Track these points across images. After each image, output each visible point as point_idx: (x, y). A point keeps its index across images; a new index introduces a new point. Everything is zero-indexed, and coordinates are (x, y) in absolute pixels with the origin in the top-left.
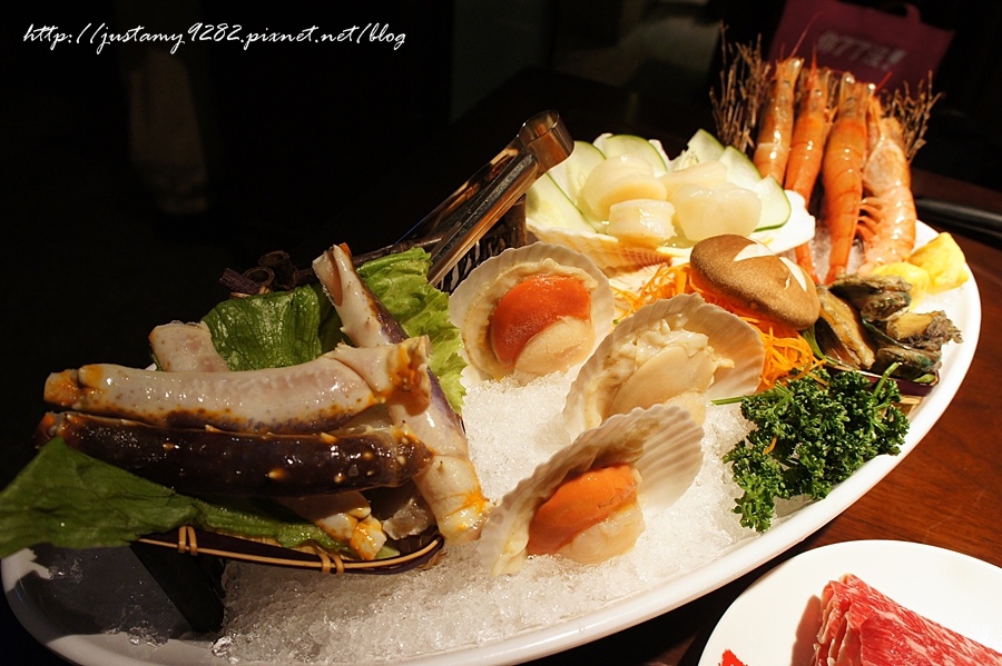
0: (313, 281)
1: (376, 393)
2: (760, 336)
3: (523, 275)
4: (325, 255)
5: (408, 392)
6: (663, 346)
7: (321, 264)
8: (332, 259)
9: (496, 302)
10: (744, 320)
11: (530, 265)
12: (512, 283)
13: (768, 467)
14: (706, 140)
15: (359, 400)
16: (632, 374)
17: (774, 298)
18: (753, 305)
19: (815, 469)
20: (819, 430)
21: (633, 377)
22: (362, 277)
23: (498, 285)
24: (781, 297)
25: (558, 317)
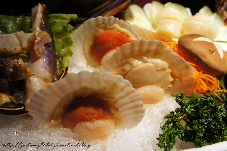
2: (195, 71)
6: (146, 62)
10: (188, 63)
13: (179, 124)
15: (15, 49)
16: (131, 70)
17: (205, 57)
18: (196, 59)
19: (198, 132)
20: (206, 115)
21: (131, 71)
24: (209, 57)
25: (116, 47)
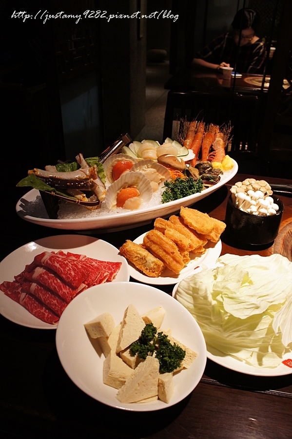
0: (76, 161)
1: (87, 176)
2: (170, 171)
3: (118, 161)
4: (78, 156)
5: (93, 176)
7: (77, 157)
8: (79, 156)
9: (113, 167)
11: (120, 159)
12: (116, 163)
14: (169, 140)
15: (84, 177)
17: (173, 163)
22: (86, 161)
23: (113, 163)
25: (126, 169)
